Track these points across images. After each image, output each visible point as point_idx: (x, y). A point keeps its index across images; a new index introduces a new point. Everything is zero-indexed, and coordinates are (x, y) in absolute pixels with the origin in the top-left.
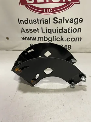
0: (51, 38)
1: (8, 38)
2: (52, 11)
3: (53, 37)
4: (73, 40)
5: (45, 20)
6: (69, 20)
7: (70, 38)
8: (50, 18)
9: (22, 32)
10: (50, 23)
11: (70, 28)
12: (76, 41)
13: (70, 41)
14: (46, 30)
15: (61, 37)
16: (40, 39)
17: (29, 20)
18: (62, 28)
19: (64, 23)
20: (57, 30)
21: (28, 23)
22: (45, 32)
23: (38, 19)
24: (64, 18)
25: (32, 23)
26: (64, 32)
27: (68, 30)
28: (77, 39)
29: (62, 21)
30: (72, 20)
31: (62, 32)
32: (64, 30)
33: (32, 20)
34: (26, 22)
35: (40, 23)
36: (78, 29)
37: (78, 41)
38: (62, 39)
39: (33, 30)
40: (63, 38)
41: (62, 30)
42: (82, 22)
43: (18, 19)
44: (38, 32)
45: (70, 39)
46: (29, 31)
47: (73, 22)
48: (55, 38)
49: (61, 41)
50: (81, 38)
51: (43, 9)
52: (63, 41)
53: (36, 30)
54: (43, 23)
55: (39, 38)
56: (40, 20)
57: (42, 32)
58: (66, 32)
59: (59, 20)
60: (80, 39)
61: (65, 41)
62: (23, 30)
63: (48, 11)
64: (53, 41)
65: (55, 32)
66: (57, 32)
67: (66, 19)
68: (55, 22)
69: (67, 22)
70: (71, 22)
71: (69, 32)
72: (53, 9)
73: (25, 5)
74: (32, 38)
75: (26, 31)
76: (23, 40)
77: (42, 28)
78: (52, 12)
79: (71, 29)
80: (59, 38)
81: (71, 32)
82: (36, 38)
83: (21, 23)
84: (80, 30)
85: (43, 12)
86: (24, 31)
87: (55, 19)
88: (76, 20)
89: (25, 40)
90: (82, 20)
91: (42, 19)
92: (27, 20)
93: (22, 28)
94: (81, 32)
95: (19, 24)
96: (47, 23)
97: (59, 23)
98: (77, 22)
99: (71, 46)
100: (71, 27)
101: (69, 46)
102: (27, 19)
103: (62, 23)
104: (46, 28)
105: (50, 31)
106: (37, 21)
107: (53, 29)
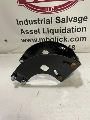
0: (53, 39)
1: (6, 41)
2: (54, 10)
3: (56, 37)
4: (77, 39)
5: (47, 20)
6: (73, 19)
7: (73, 38)
8: (51, 18)
9: (21, 34)
10: (52, 23)
11: (74, 28)
12: (80, 41)
13: (73, 41)
14: (48, 30)
15: (64, 37)
17: (29, 21)
18: (66, 28)
19: (67, 22)
20: (60, 30)
21: (27, 24)
22: (46, 33)
23: (38, 19)
24: (67, 17)
25: (32, 23)
26: (67, 32)
27: (71, 30)
28: (82, 39)
29: (65, 20)
30: (75, 19)
31: (65, 32)
32: (68, 29)
33: (32, 21)
34: (26, 23)
35: (41, 24)
36: (83, 28)
37: (83, 40)
38: (65, 39)
39: (33, 31)
40: (66, 38)
41: (65, 30)
42: (86, 20)
43: (17, 20)
44: (39, 33)
45: (74, 40)
46: (30, 32)
47: (76, 21)
48: (58, 39)
49: (64, 41)
50: (86, 38)
51: (44, 8)
52: (67, 41)
53: (37, 31)
54: (45, 23)
55: (40, 39)
56: (41, 21)
57: (44, 33)
58: (70, 32)
59: (62, 19)
60: (84, 38)
61: (69, 41)
62: (22, 32)
63: (50, 10)
65: (58, 32)
66: (60, 32)
67: (69, 18)
68: (58, 21)
69: (71, 21)
70: (75, 20)
71: (73, 32)
72: (56, 7)
73: (23, 5)
74: (32, 39)
75: (25, 33)
76: (23, 42)
77: (43, 29)
78: (54, 11)
79: (75, 29)
80: (62, 39)
81: (75, 32)
82: (37, 39)
83: (20, 25)
84: (84, 29)
85: (45, 12)
86: (24, 32)
87: (58, 18)
88: (80, 19)
89: (25, 42)
90: (87, 18)
91: (44, 19)
92: (27, 21)
93: (22, 30)
94: (85, 31)
95: (18, 25)
96: (49, 23)
97: (62, 22)
98: (81, 20)
99: (75, 46)
100: (75, 27)
101: (73, 47)
102: (27, 19)
103: (65, 22)
104: (48, 28)
105: (52, 31)
106: (37, 21)
107: (55, 30)
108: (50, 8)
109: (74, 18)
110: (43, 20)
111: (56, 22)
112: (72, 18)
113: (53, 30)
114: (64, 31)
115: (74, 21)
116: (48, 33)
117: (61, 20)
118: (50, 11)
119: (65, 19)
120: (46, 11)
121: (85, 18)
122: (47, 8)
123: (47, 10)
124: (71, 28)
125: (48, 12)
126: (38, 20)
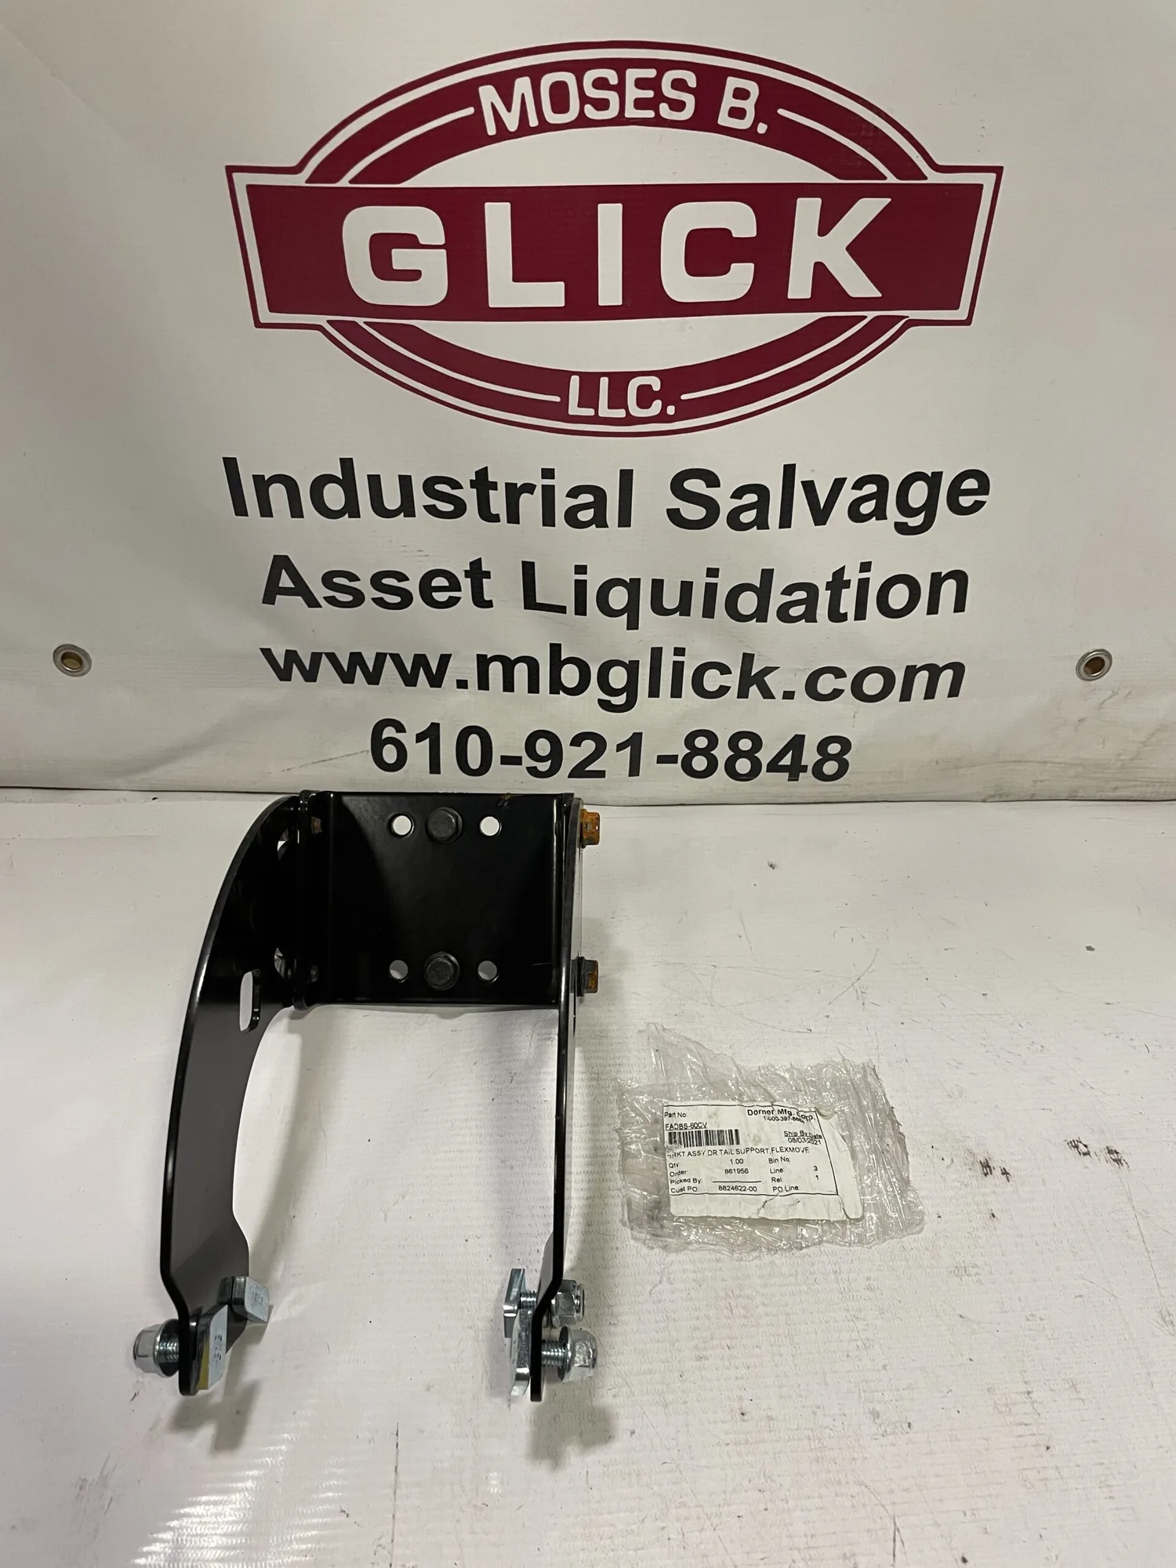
0: (632, 668)
2: (657, 406)
3: (656, 654)
4: (873, 684)
5: (574, 493)
6: (847, 495)
7: (839, 673)
8: (626, 477)
9: (269, 599)
10: (625, 520)
11: (853, 575)
12: (906, 696)
13: (836, 693)
14: (581, 587)
15: (748, 659)
16: (496, 670)
17: (374, 481)
18: (767, 575)
19: (785, 521)
20: (711, 590)
21: (351, 508)
22: (562, 609)
23: (482, 474)
24: (789, 471)
25: (407, 508)
26: (783, 614)
27: (824, 597)
28: (922, 679)
29: (762, 506)
30: (871, 489)
31: (761, 615)
32: (788, 591)
33: (405, 482)
34: (334, 496)
35: (513, 517)
36: (937, 580)
37: (930, 693)
38: (753, 680)
39: (413, 586)
40: (768, 670)
41: (763, 591)
42: (978, 506)
43: (231, 465)
44: (480, 601)
45: (845, 684)
46: (370, 593)
47: (880, 513)
48: (678, 668)
49: (743, 693)
50: (958, 669)
51: (556, 380)
52: (767, 694)
53: (455, 585)
54: (549, 519)
55: (483, 662)
56: (514, 493)
57: (530, 602)
58: (810, 616)
59: (738, 494)
60: (947, 677)
61: (789, 695)
62: (285, 581)
64: (654, 692)
65: (684, 608)
66: (709, 612)
67: (809, 487)
68: (696, 512)
69: (820, 516)
70: (867, 508)
71: (836, 616)
72: (676, 380)
73: (322, 320)
74: (396, 657)
75: (320, 592)
76: (284, 675)
77: (528, 569)
78: (662, 417)
79: (863, 584)
80: (724, 670)
81: (860, 614)
82: (445, 660)
83: (266, 510)
84: (949, 588)
86: (301, 589)
87: (695, 485)
88: (918, 494)
89: (311, 676)
90: (984, 487)
91: (539, 482)
92: (347, 481)
93: (281, 563)
94: (960, 606)
95: (240, 509)
96: (600, 521)
97: (734, 521)
98: (930, 508)
99: (846, 744)
100: (866, 567)
101: (834, 749)
102: (347, 464)
103: (761, 523)
104: (581, 569)
105: (618, 598)
106: (469, 495)
107: (657, 584)
108: (620, 381)
109: (858, 485)
110: (529, 488)
111: (674, 516)
112: (839, 484)
113: (633, 586)
114: (748, 603)
115: (855, 514)
116: (581, 609)
117: (727, 505)
118: (620, 413)
119: (762, 491)
120: (574, 409)
121: (971, 484)
122: (589, 381)
123: (589, 397)
124: (821, 580)
125: (596, 419)
126: (482, 483)
